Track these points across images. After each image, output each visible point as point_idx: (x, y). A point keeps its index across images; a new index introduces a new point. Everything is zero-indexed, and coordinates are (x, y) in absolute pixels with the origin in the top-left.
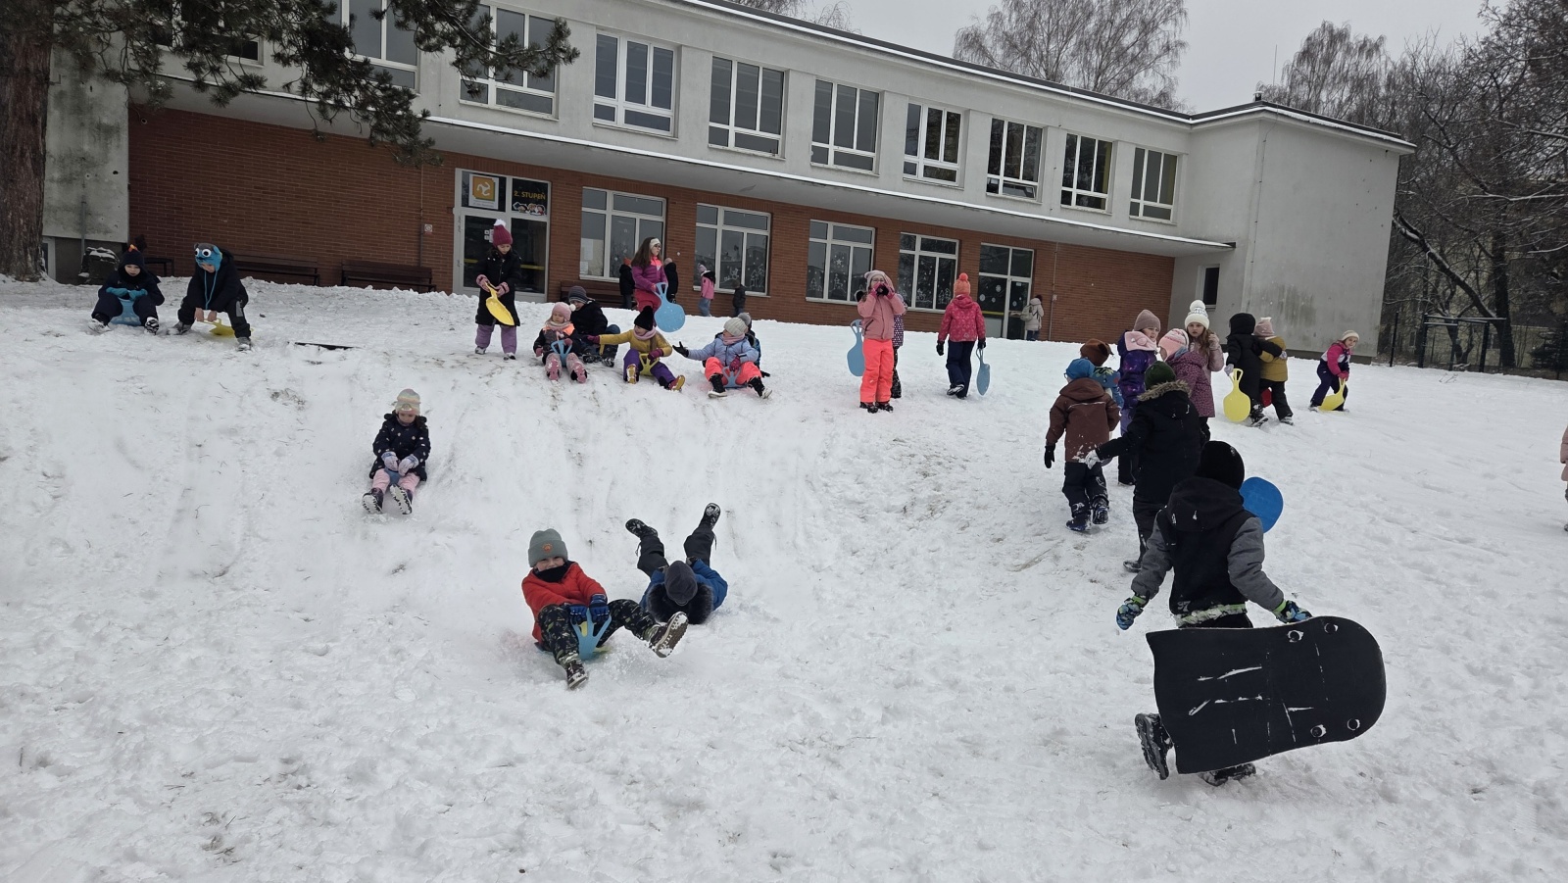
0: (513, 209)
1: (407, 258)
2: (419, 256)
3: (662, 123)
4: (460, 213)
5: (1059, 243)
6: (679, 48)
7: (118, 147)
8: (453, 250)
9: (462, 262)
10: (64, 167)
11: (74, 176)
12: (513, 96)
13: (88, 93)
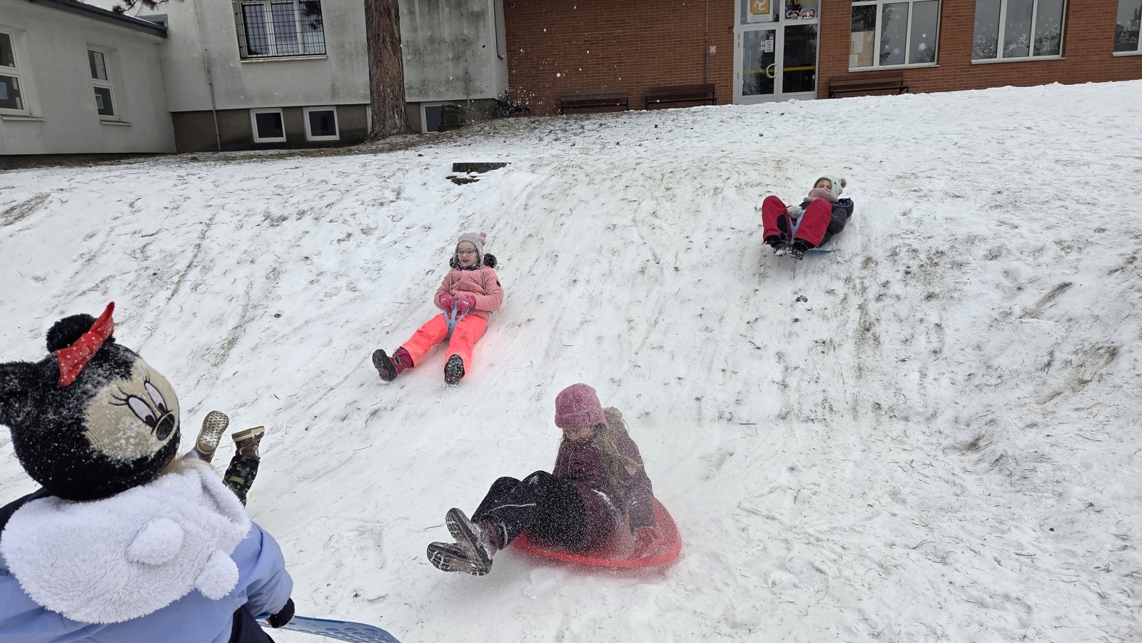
0: (786, 18)
1: (695, 79)
2: (705, 75)
4: (739, 30)
7: (484, 27)
8: (733, 64)
9: (741, 74)
10: (454, 49)
11: (460, 54)
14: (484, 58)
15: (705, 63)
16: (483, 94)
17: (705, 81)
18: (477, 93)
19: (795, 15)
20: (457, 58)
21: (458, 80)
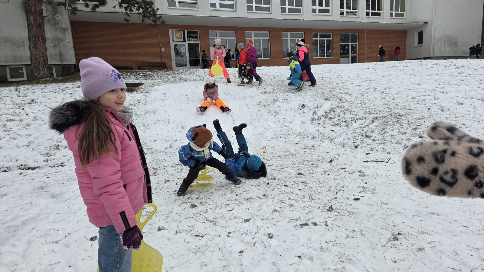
0: (188, 40)
1: (157, 60)
3: (231, 6)
4: (172, 44)
5: (366, 30)
7: (68, 34)
8: (171, 56)
9: (174, 59)
10: (53, 42)
11: (57, 45)
12: (184, 4)
13: (57, 18)
14: (69, 47)
15: (161, 54)
16: (69, 62)
17: (162, 61)
18: (67, 61)
19: (191, 40)
21: (56, 55)
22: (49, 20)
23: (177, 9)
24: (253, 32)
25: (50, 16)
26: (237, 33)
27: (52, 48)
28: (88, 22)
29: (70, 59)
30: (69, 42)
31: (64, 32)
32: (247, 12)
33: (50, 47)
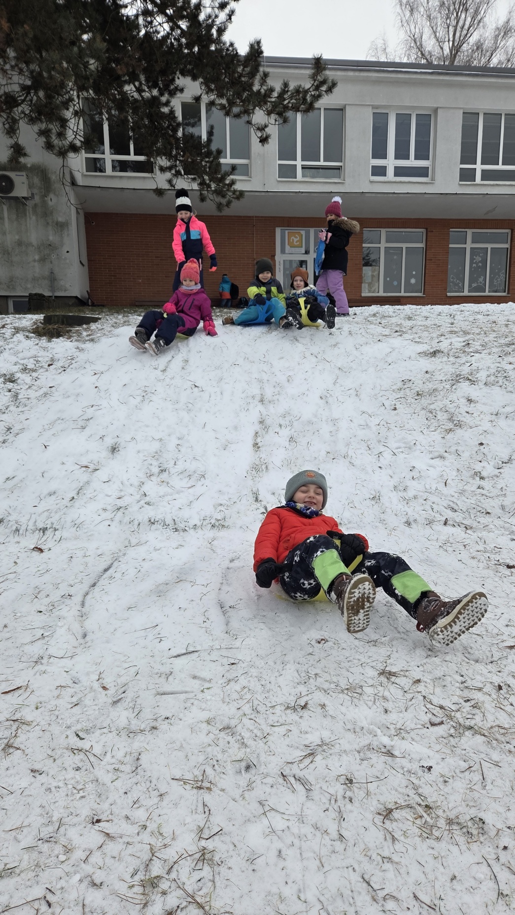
0: (314, 251)
3: (422, 172)
4: (280, 258)
6: (436, 110)
7: (69, 235)
10: (40, 252)
11: (46, 257)
12: (313, 170)
13: (50, 203)
14: (68, 261)
16: (67, 292)
18: (62, 290)
20: (43, 260)
21: (44, 278)
22: (36, 205)
23: (297, 182)
24: (470, 232)
25: (37, 198)
26: (429, 234)
27: (36, 264)
28: (117, 214)
29: (67, 286)
30: (68, 252)
31: (61, 231)
32: (461, 183)
33: (35, 261)
